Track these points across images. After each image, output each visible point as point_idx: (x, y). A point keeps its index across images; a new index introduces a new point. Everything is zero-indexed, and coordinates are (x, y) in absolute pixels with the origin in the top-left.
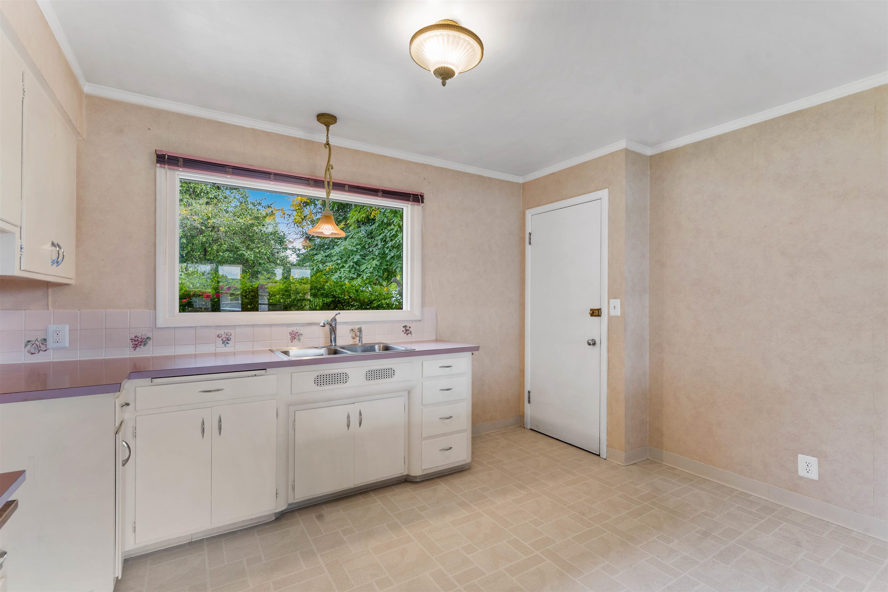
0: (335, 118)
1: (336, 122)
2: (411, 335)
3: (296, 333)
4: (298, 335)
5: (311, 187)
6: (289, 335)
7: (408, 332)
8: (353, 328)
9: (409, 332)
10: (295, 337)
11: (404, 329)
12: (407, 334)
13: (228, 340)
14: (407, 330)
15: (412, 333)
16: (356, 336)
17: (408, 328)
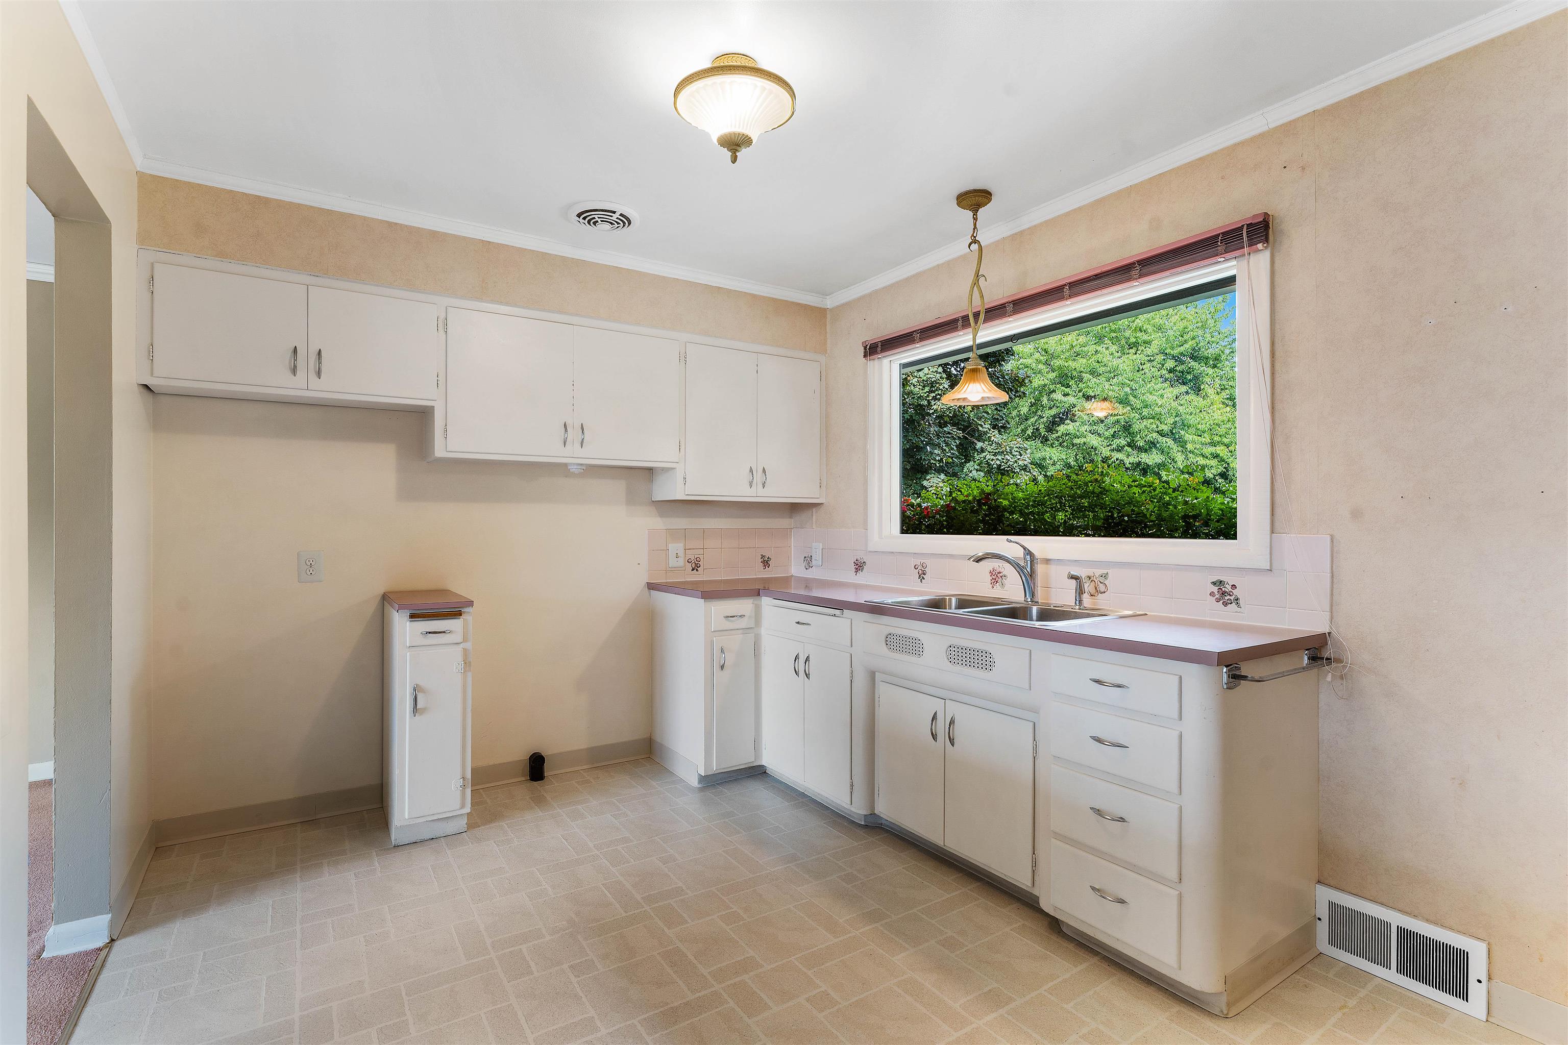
0: (990, 194)
1: (990, 200)
2: (1239, 606)
3: (998, 573)
4: (1001, 577)
5: (1009, 316)
6: (989, 575)
7: (1228, 597)
8: (1091, 574)
9: (1232, 598)
10: (997, 580)
11: (1215, 589)
12: (1225, 604)
13: (924, 574)
14: (1225, 592)
15: (1241, 602)
16: (1097, 592)
17: (1228, 588)
